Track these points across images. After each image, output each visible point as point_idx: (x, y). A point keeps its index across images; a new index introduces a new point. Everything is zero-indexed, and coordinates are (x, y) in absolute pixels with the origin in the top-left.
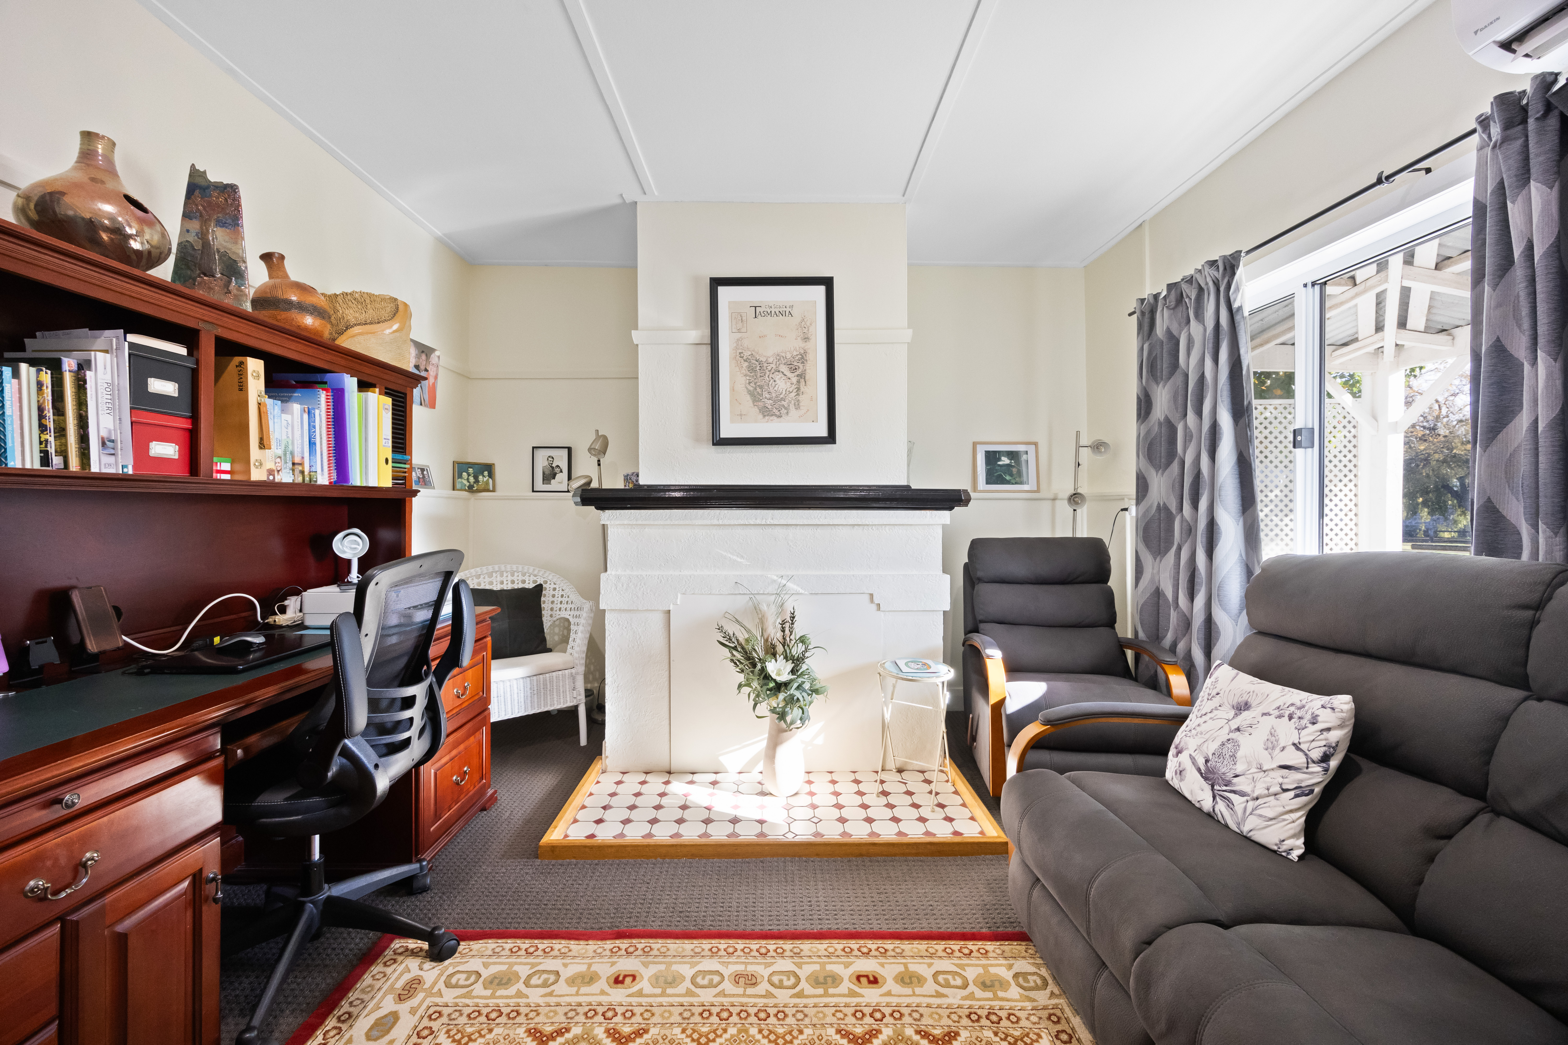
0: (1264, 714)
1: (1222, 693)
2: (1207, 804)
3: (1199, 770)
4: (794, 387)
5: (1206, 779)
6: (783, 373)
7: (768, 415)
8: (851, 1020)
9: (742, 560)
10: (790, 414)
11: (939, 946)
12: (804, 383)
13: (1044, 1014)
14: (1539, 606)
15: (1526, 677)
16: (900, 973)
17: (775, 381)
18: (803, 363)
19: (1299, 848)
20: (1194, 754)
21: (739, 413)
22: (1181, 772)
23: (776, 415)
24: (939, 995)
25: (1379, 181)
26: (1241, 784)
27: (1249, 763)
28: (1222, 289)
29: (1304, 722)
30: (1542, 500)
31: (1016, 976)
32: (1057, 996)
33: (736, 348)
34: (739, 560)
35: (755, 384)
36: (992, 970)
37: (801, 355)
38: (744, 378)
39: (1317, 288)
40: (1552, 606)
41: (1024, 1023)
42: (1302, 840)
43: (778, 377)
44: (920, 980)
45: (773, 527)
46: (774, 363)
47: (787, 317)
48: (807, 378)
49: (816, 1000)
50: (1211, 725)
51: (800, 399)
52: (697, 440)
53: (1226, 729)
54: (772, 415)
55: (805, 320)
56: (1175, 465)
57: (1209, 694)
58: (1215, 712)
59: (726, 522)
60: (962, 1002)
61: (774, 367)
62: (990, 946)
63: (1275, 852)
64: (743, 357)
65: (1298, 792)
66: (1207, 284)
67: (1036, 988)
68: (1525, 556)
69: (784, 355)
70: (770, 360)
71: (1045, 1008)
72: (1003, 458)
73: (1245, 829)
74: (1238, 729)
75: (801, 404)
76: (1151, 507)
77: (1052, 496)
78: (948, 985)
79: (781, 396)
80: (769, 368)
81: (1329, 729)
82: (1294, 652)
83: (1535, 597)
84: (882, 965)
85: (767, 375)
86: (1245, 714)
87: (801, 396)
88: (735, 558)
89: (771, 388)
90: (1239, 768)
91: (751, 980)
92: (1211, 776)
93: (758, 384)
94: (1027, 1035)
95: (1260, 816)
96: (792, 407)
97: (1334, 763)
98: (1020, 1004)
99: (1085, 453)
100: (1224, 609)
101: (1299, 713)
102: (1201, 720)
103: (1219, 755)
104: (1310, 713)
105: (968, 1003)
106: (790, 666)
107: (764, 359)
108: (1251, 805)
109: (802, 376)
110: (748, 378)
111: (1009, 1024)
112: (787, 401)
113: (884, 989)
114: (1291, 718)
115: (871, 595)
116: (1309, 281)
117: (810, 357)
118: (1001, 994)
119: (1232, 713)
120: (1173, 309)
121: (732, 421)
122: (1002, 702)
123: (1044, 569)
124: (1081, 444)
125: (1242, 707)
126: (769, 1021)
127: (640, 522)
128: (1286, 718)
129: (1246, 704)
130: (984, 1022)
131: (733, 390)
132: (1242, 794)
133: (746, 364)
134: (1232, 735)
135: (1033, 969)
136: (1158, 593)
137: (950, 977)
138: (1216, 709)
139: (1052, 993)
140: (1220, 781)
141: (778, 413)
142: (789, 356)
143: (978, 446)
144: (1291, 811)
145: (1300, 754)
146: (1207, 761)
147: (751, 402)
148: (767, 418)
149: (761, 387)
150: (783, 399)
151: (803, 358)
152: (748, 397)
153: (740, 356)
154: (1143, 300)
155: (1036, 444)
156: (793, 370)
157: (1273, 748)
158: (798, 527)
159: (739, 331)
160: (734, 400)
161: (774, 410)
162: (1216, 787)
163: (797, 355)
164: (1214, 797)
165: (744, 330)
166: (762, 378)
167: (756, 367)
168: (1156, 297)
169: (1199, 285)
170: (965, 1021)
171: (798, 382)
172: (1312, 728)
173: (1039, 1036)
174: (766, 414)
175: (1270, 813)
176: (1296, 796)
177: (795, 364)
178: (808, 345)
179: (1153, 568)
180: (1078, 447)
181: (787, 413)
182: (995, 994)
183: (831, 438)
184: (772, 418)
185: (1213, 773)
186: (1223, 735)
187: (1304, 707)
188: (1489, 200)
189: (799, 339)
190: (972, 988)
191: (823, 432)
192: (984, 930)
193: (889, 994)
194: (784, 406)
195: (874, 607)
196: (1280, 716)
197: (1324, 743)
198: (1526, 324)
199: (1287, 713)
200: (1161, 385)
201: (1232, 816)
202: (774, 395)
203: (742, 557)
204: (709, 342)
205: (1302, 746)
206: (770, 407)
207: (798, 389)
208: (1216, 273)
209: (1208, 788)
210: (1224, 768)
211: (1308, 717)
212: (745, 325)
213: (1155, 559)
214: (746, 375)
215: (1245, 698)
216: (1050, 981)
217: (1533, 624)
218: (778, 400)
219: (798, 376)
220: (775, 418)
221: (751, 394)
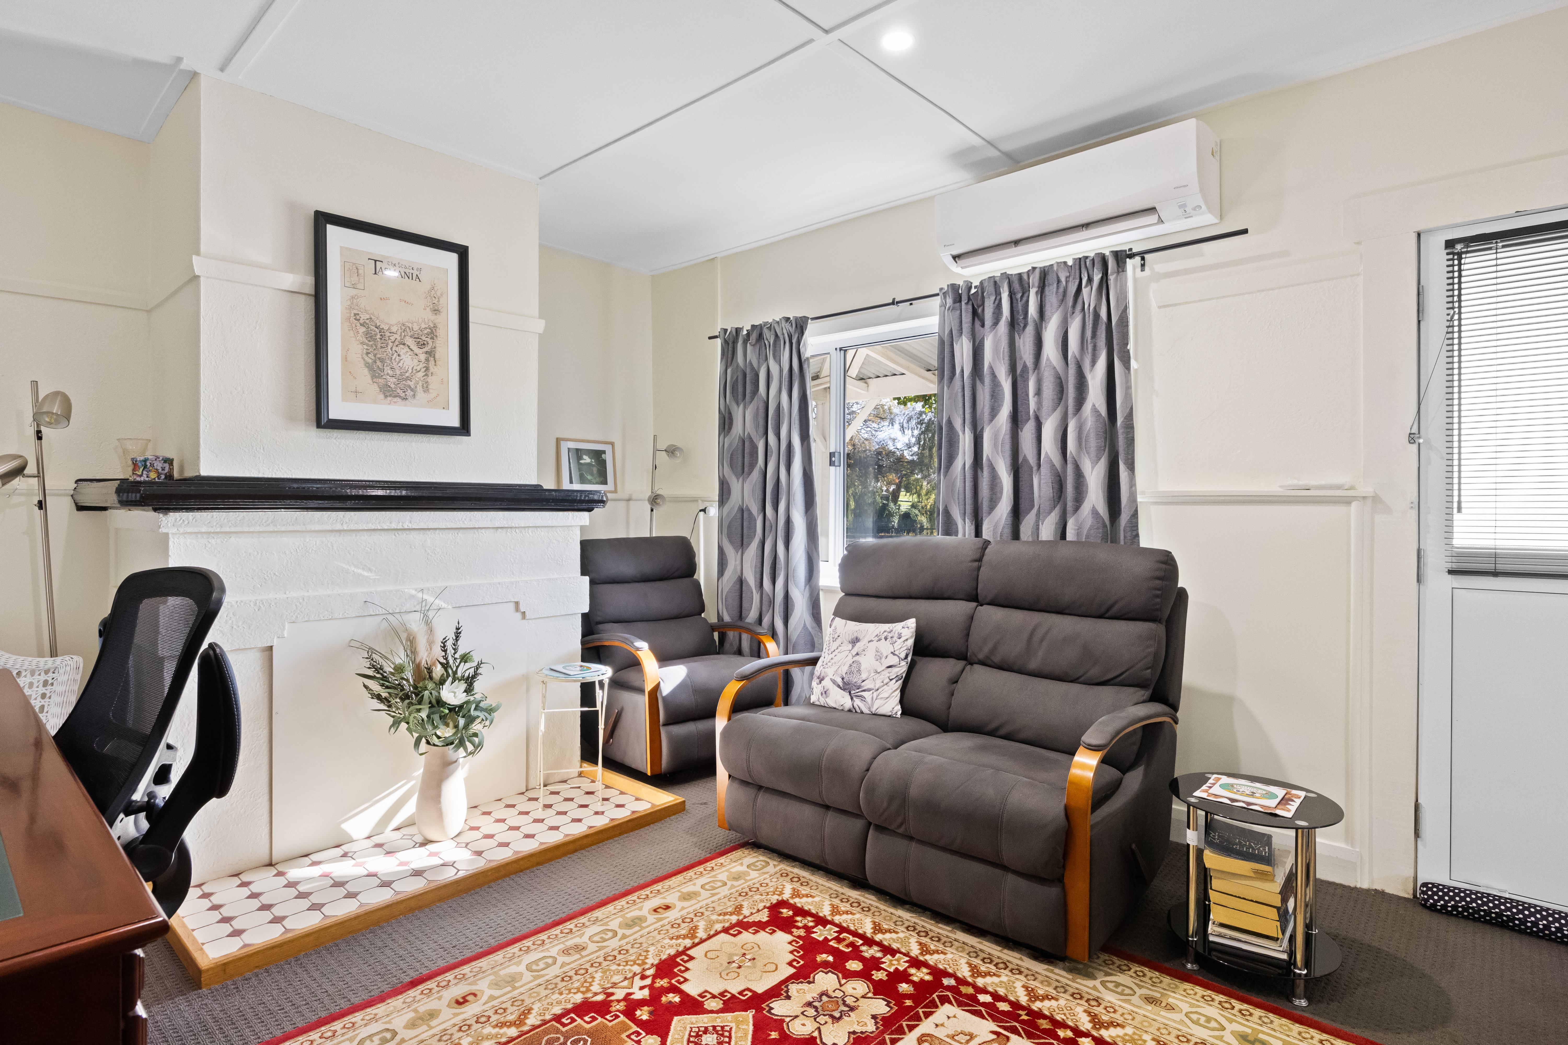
0: (869, 642)
1: (841, 635)
2: (848, 704)
3: (839, 686)
4: (422, 365)
5: (844, 690)
6: (409, 347)
7: (390, 396)
8: (672, 931)
9: (369, 574)
10: (417, 397)
11: (691, 873)
12: (433, 362)
13: (778, 875)
14: (980, 560)
15: (977, 595)
16: (679, 896)
17: (399, 355)
18: (432, 338)
19: (899, 710)
20: (833, 678)
21: (354, 390)
22: (825, 692)
23: (400, 397)
24: (713, 895)
25: (893, 303)
26: (867, 685)
27: (869, 672)
28: (794, 341)
29: (894, 639)
30: (967, 507)
31: (748, 867)
32: (778, 865)
33: (350, 308)
34: (365, 574)
35: (375, 355)
36: (733, 870)
37: (430, 329)
38: (360, 346)
39: (842, 352)
40: (985, 558)
41: (770, 884)
42: (900, 706)
43: (402, 350)
44: (696, 894)
45: (408, 532)
46: (399, 333)
47: (413, 281)
48: (437, 356)
49: (640, 933)
50: (839, 656)
51: (429, 380)
52: (291, 418)
53: (850, 656)
54: (396, 396)
55: (436, 289)
56: (756, 475)
57: (833, 638)
58: (840, 648)
59: (353, 526)
60: (730, 891)
61: (399, 338)
62: (721, 860)
63: (890, 716)
64: (358, 320)
65: (897, 679)
66: (783, 334)
67: (764, 867)
68: (960, 535)
69: (410, 325)
70: (394, 329)
71: (776, 873)
72: (585, 457)
73: (873, 710)
74: (857, 654)
75: (430, 387)
76: (732, 508)
77: (627, 497)
78: (714, 888)
79: (407, 375)
80: (392, 338)
81: (907, 640)
82: (872, 603)
83: (977, 556)
84: (664, 898)
85: (389, 347)
86: (858, 644)
87: (430, 377)
88: (360, 571)
89: (395, 364)
90: (864, 676)
91: (579, 948)
92: (847, 687)
93: (378, 356)
94: (777, 888)
95: (881, 698)
96: (419, 389)
97: (909, 658)
98: (762, 878)
99: (662, 456)
100: (797, 587)
101: (890, 635)
102: (832, 656)
103: (848, 673)
104: (897, 633)
105: (734, 890)
106: (463, 686)
107: (386, 327)
108: (875, 694)
109: (431, 354)
110: (365, 347)
111: (764, 888)
112: (414, 381)
113: (678, 908)
114: (886, 639)
115: (517, 604)
116: (838, 347)
117: (440, 332)
118: (748, 878)
119: (850, 646)
120: (754, 345)
121: (344, 399)
122: (658, 686)
123: (648, 567)
124: (658, 447)
125: (855, 641)
126: (618, 958)
127: (227, 529)
128: (883, 640)
129: (857, 638)
130: (750, 893)
131: (345, 359)
132: (869, 690)
133: (363, 329)
134: (855, 659)
135: (755, 860)
136: (741, 582)
137: (712, 884)
138: (840, 646)
139: (774, 865)
140: (854, 688)
141: (403, 395)
142: (416, 328)
143: (562, 442)
144: (895, 691)
145: (896, 657)
146: (843, 679)
147: (369, 378)
148: (389, 399)
149: (382, 361)
150: (408, 379)
151: (432, 332)
152: (366, 371)
153: (354, 317)
154: (725, 330)
155: (612, 444)
156: (422, 345)
157: (881, 658)
158: (437, 531)
159: (354, 286)
160: (347, 372)
161: (399, 391)
162: (852, 692)
163: (426, 328)
164: (852, 699)
165: (361, 286)
166: (383, 350)
167: (376, 335)
168: (738, 330)
169: (776, 332)
170: (740, 898)
171: (427, 360)
172: (900, 641)
173: (784, 885)
174: (388, 394)
175: (885, 695)
176: (897, 681)
177: (424, 338)
178: (439, 319)
179: (736, 561)
180: (655, 450)
181: (414, 396)
182: (745, 880)
183: (464, 428)
184: (395, 399)
185: (849, 684)
186: (850, 660)
187: (892, 631)
188: (946, 338)
189: (428, 309)
190: (729, 883)
191: (454, 421)
192: (708, 856)
193: (683, 908)
194: (410, 387)
195: (519, 615)
196: (880, 640)
197: (905, 648)
198: (961, 412)
199: (883, 637)
200: (741, 406)
201: (865, 705)
202: (398, 372)
203: (370, 570)
204: (313, 293)
205: (896, 653)
206: (393, 386)
207: (427, 369)
208: (790, 328)
209: (847, 695)
210: (855, 679)
211: (896, 635)
212: (362, 280)
213: (737, 553)
214: (363, 343)
215: (855, 635)
216: (768, 860)
217: (979, 568)
218: (403, 378)
219: (426, 353)
220: (399, 400)
221: (369, 367)
